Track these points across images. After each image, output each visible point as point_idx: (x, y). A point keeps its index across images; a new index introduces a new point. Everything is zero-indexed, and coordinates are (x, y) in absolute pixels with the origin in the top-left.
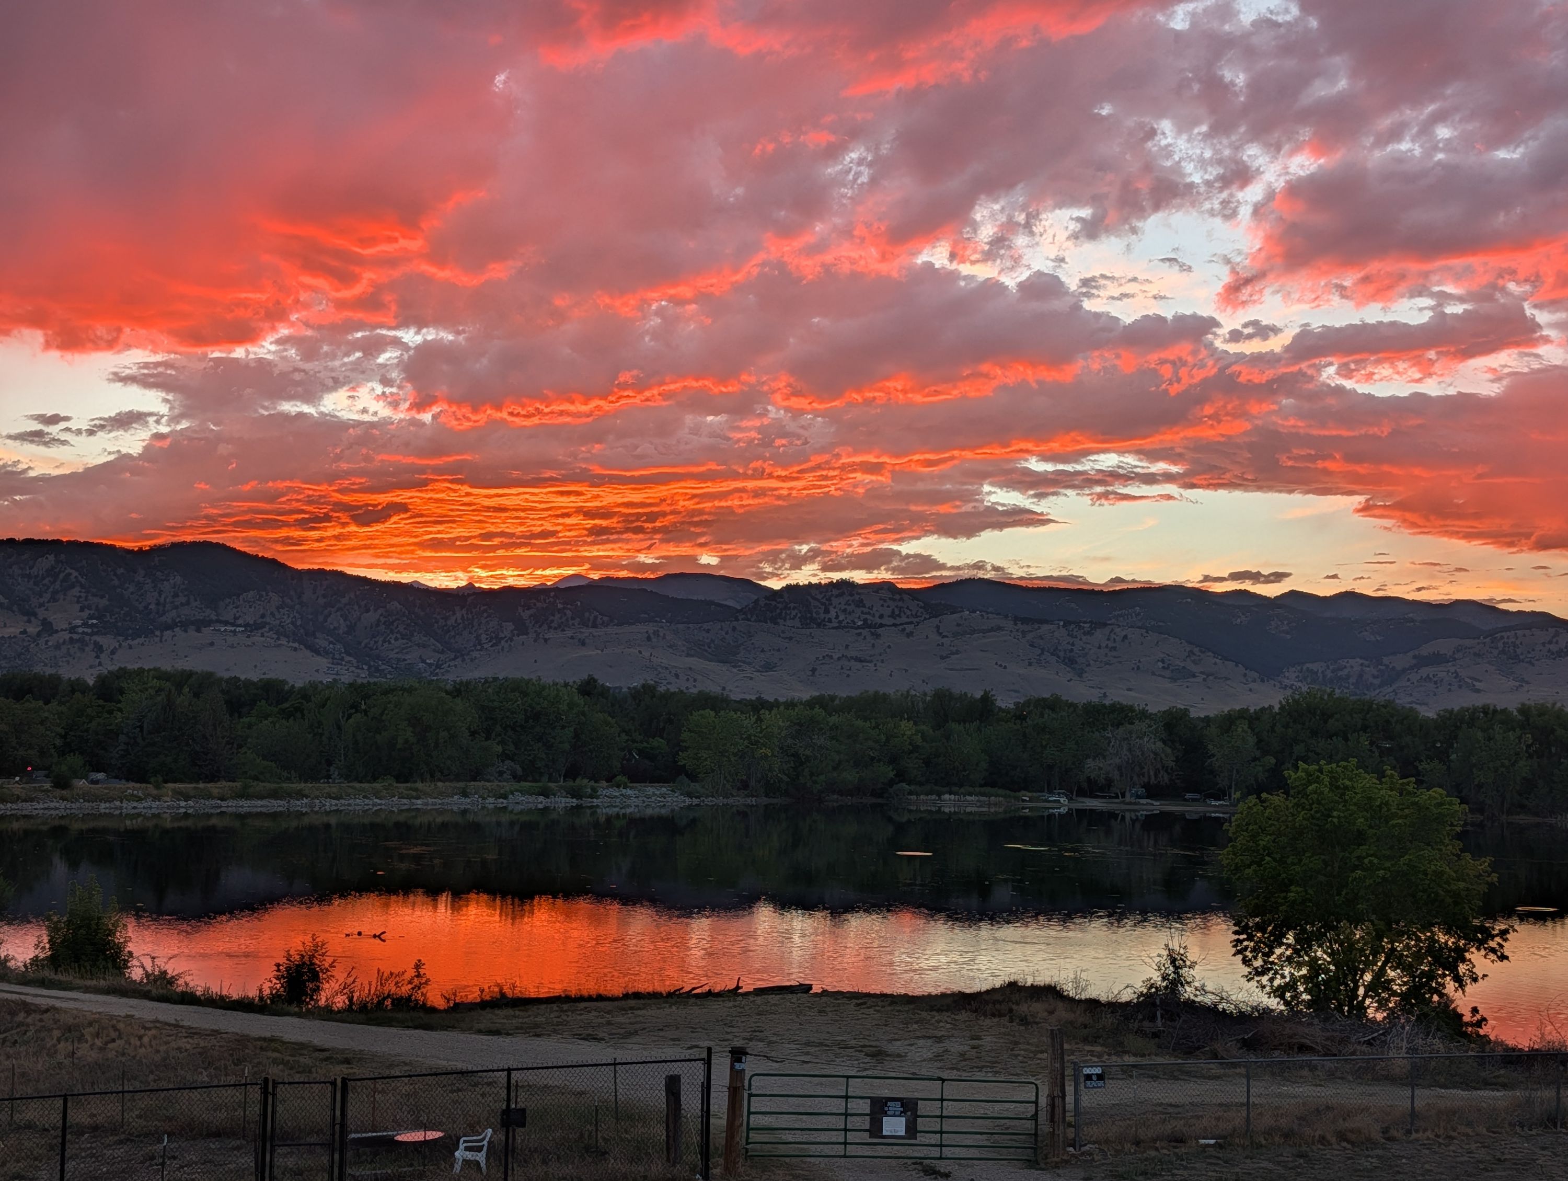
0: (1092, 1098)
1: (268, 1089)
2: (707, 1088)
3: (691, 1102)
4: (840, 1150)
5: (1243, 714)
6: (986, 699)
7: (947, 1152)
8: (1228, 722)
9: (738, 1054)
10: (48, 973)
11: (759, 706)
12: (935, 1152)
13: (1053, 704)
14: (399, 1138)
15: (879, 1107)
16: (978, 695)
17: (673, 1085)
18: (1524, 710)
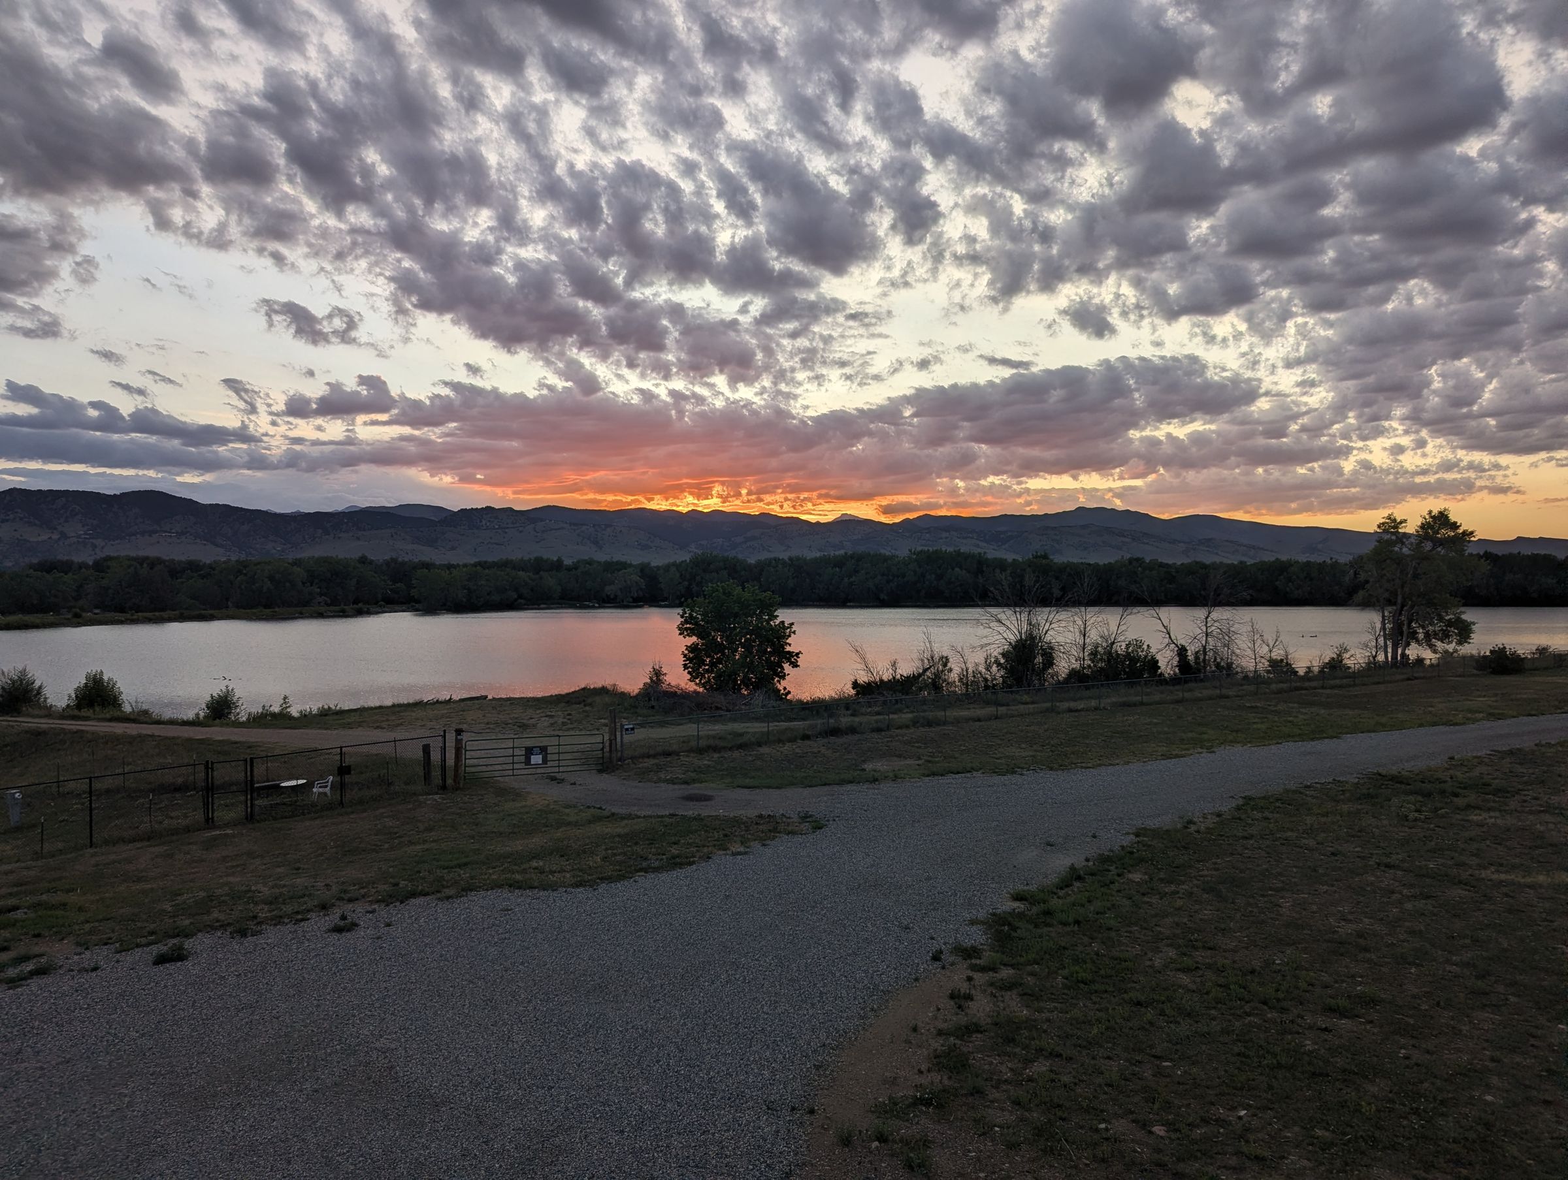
0: (628, 738)
1: (209, 767)
2: (444, 749)
3: (435, 756)
4: (510, 773)
5: (674, 564)
6: (560, 561)
7: (562, 769)
8: (667, 568)
9: (459, 732)
10: (76, 712)
11: (450, 567)
12: (557, 770)
13: (590, 562)
14: (283, 785)
15: (529, 751)
16: (555, 559)
17: (426, 749)
18: (790, 559)
